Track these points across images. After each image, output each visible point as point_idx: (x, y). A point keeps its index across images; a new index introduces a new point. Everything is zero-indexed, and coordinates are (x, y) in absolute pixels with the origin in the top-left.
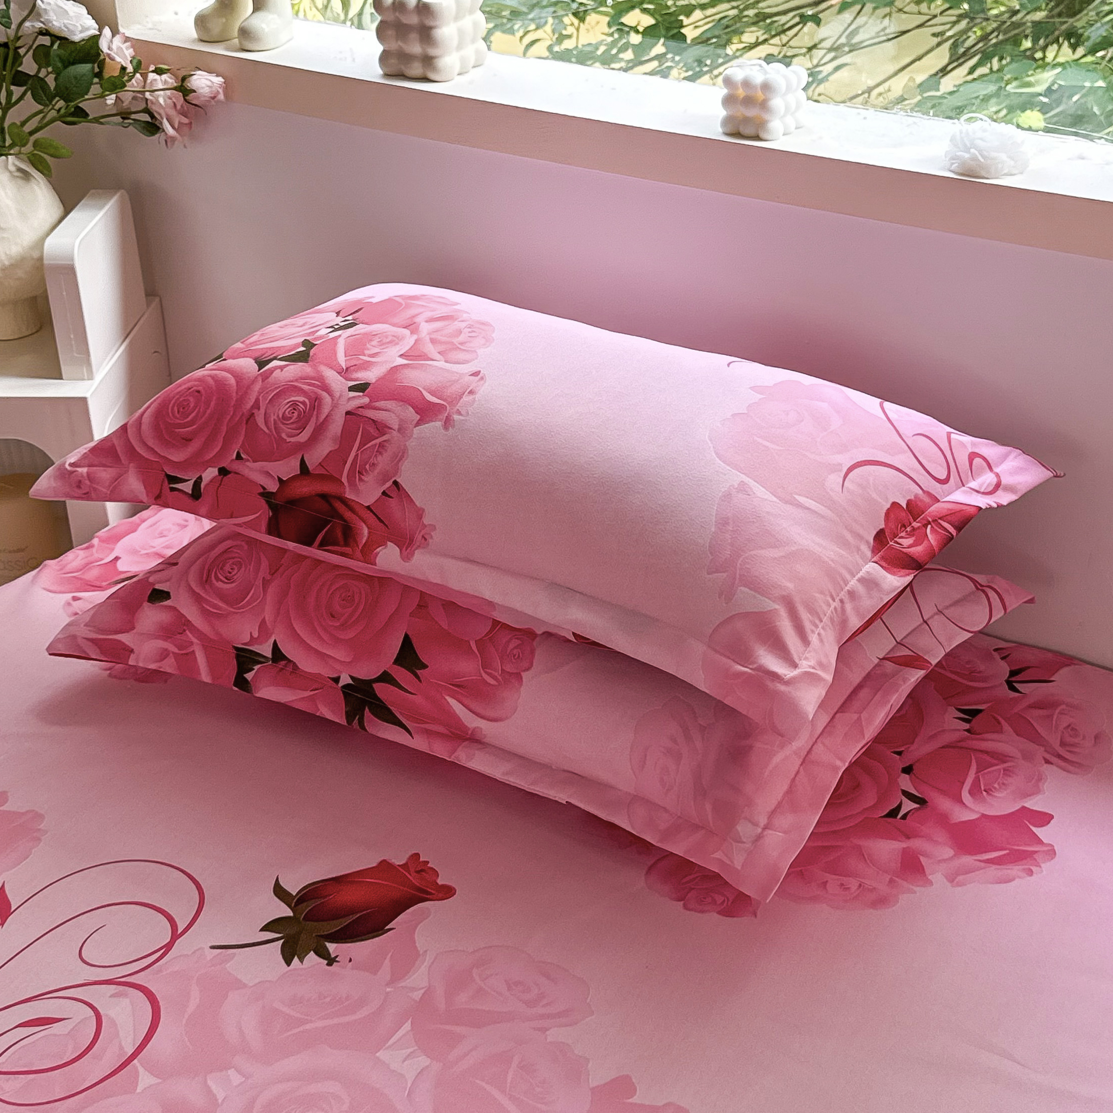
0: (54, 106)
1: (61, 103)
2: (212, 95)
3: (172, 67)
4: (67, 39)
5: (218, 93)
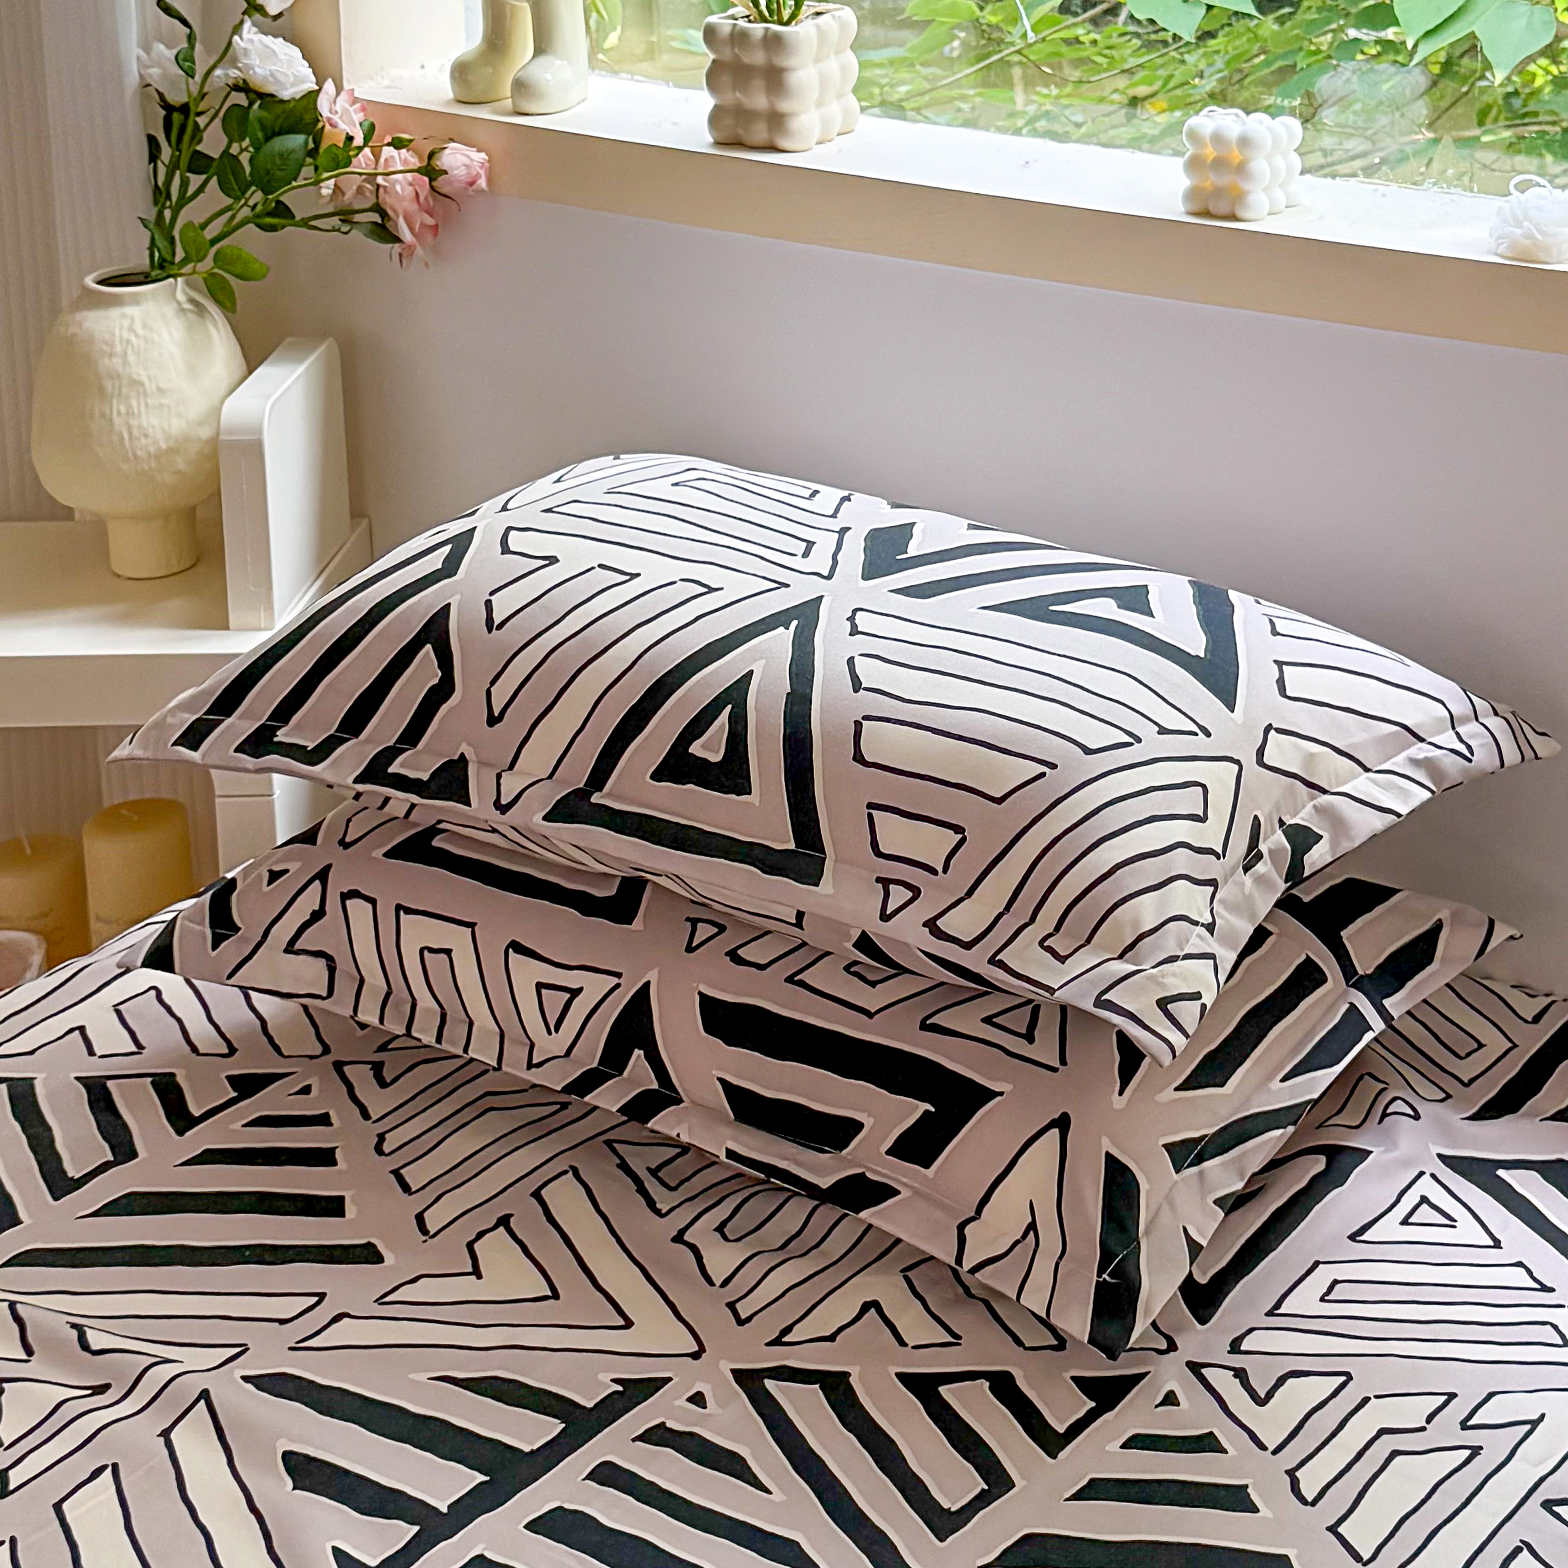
0: (247, 200)
1: (259, 196)
4: (272, 96)
5: (478, 176)
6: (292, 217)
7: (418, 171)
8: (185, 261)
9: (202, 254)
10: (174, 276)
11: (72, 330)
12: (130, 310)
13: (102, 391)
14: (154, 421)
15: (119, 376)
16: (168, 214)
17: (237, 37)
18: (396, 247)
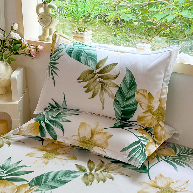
1: (14, 51)
2: (42, 50)
3: (35, 45)
4: (15, 40)
6: (18, 54)
7: (35, 49)
8: (5, 59)
9: (7, 58)
10: (3, 60)
14: (1, 77)
16: (2, 53)
17: (11, 33)
18: (32, 57)
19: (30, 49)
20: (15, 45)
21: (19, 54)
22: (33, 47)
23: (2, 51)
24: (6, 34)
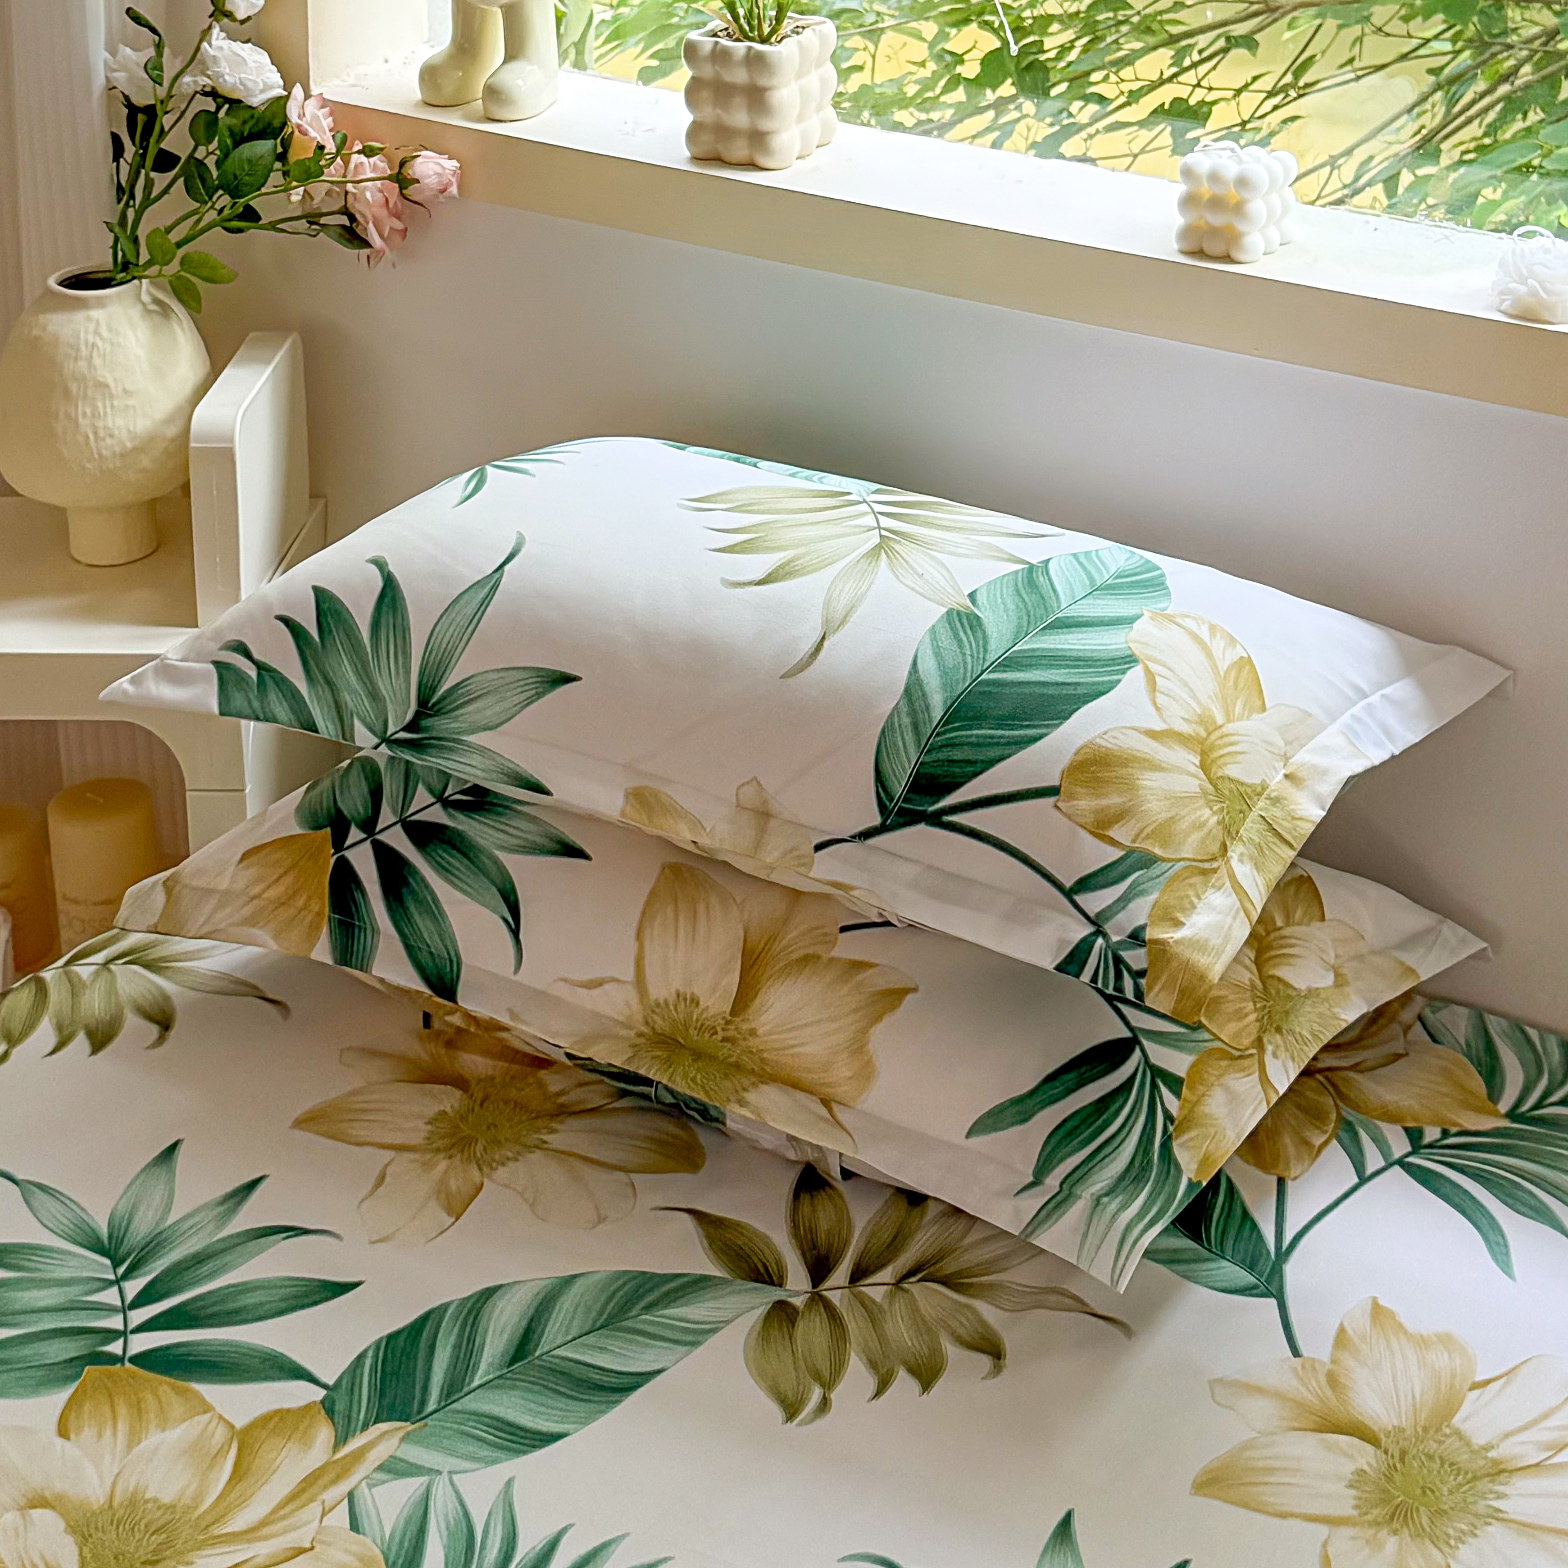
0: (214, 204)
1: (226, 200)
2: (442, 187)
3: (388, 145)
4: (239, 101)
5: (450, 184)
6: (259, 218)
7: (389, 178)
8: (150, 263)
9: (168, 257)
10: (140, 278)
11: (35, 332)
12: (96, 314)
13: (67, 392)
14: (120, 422)
15: (84, 379)
16: (131, 214)
17: (205, 44)
18: (367, 251)
19: (350, 187)
20: (236, 145)
21: (263, 227)
22: (375, 168)
23: (132, 196)
24: (167, 51)
